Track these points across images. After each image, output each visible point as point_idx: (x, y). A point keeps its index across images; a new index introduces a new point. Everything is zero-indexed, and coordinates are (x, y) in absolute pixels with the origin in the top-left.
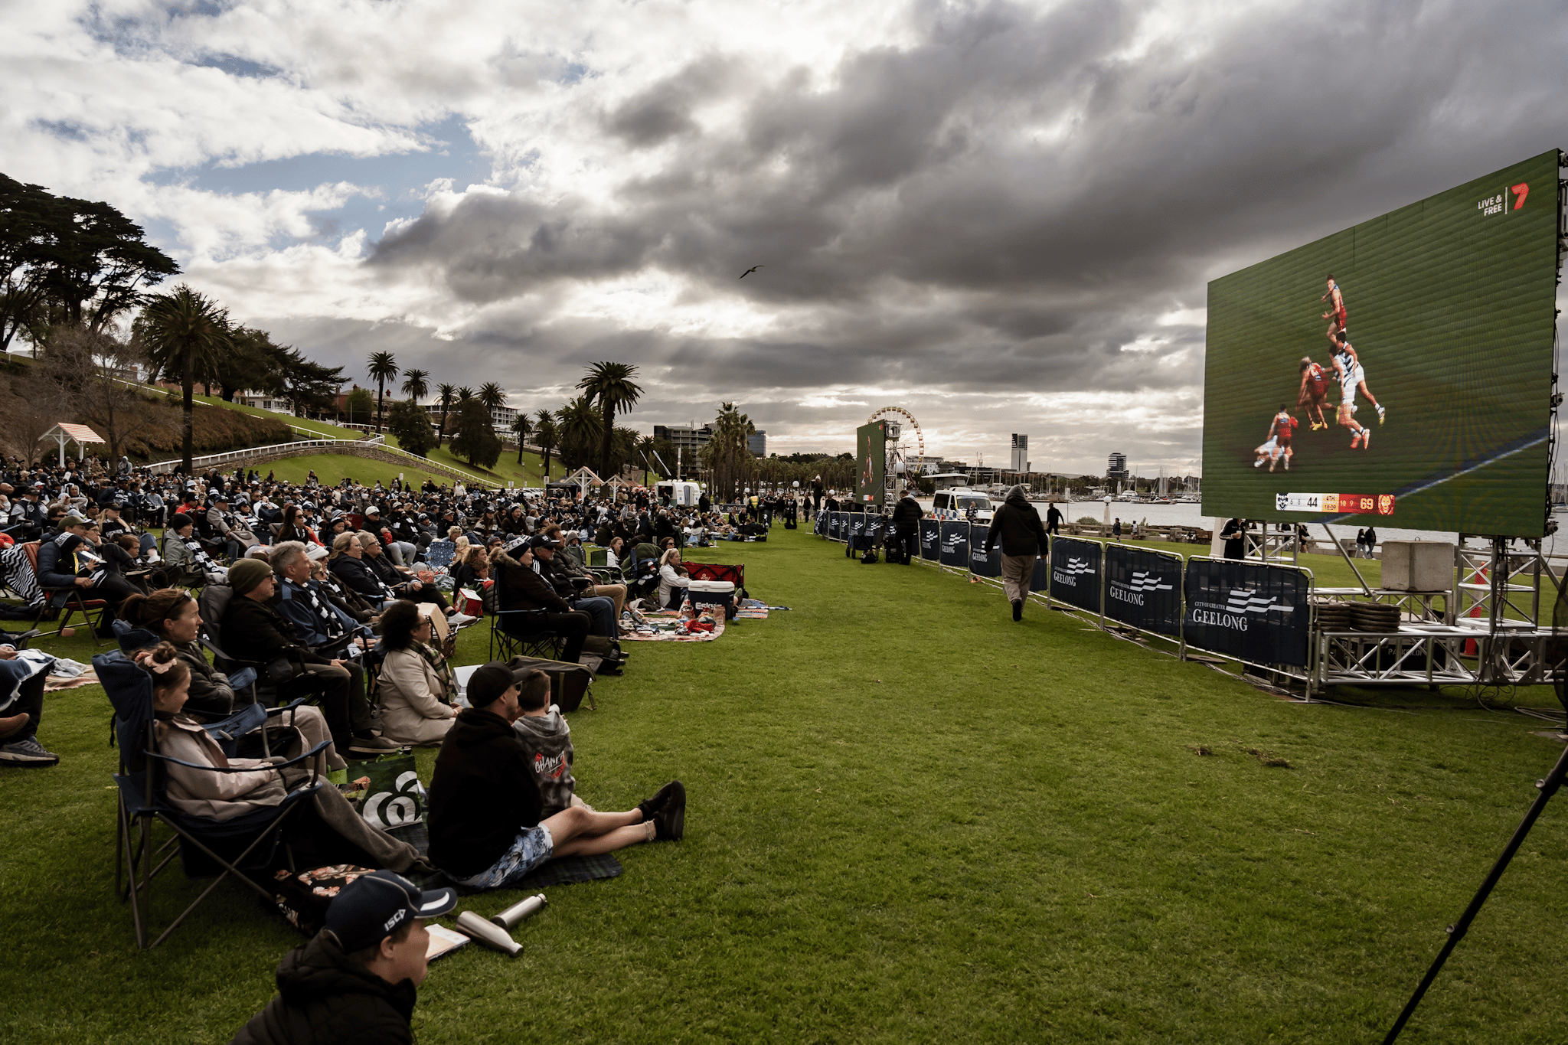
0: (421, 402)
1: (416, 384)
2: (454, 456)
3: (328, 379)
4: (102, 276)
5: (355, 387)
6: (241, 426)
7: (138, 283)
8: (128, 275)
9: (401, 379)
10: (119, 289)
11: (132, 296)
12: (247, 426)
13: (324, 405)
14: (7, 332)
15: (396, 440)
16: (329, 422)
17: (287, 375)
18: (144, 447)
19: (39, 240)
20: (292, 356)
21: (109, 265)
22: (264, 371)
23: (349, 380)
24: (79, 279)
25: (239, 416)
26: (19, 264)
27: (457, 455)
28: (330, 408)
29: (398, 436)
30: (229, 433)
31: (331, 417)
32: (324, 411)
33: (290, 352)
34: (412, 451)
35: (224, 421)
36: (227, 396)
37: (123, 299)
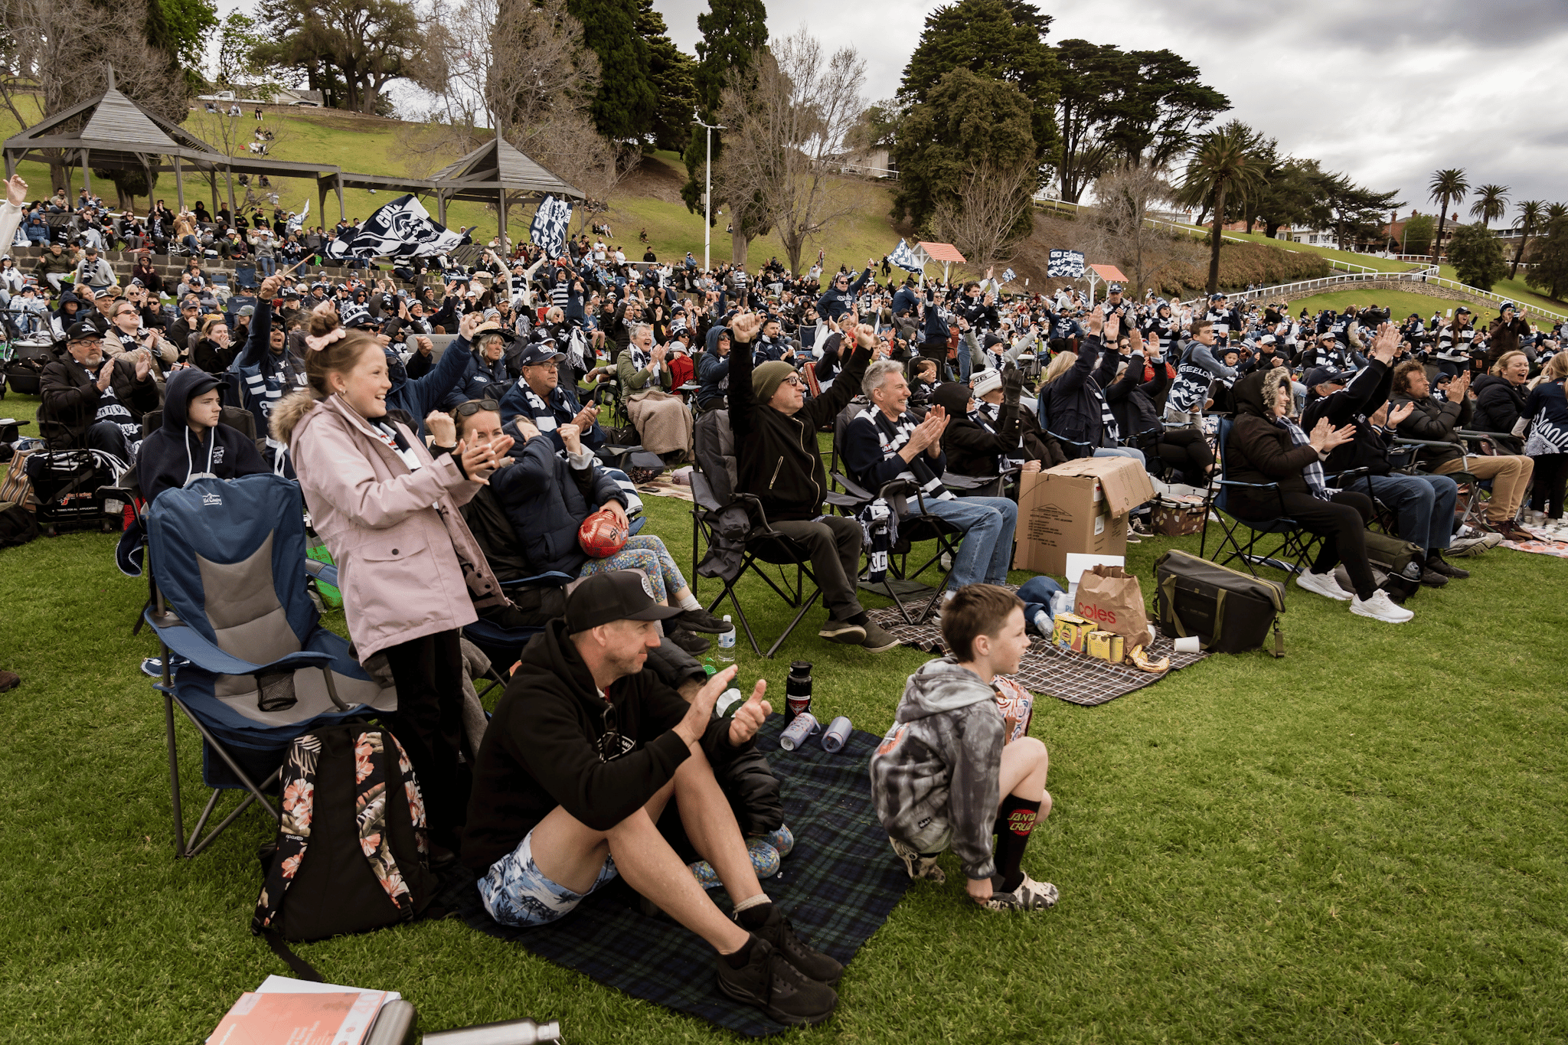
0: (1493, 225)
1: (1491, 203)
2: (1531, 288)
3: (1379, 206)
4: (1160, 123)
5: (1414, 213)
6: (1275, 262)
7: (1191, 126)
8: (1182, 119)
9: (1471, 198)
10: (1174, 133)
11: (1185, 140)
12: (1281, 261)
13: (1372, 235)
14: (1079, 186)
15: (1454, 271)
16: (1379, 255)
17: (1333, 204)
18: (1178, 286)
19: (1109, 97)
20: (1341, 184)
21: (1165, 110)
22: (1309, 202)
23: (1404, 204)
24: (1140, 129)
25: (1275, 252)
26: (1093, 122)
27: (1534, 287)
28: (1378, 239)
29: (1457, 266)
30: (1261, 269)
31: (1382, 248)
32: (1371, 241)
33: (1338, 180)
34: (1473, 284)
35: (1258, 257)
36: (1271, 233)
37: (1175, 142)
